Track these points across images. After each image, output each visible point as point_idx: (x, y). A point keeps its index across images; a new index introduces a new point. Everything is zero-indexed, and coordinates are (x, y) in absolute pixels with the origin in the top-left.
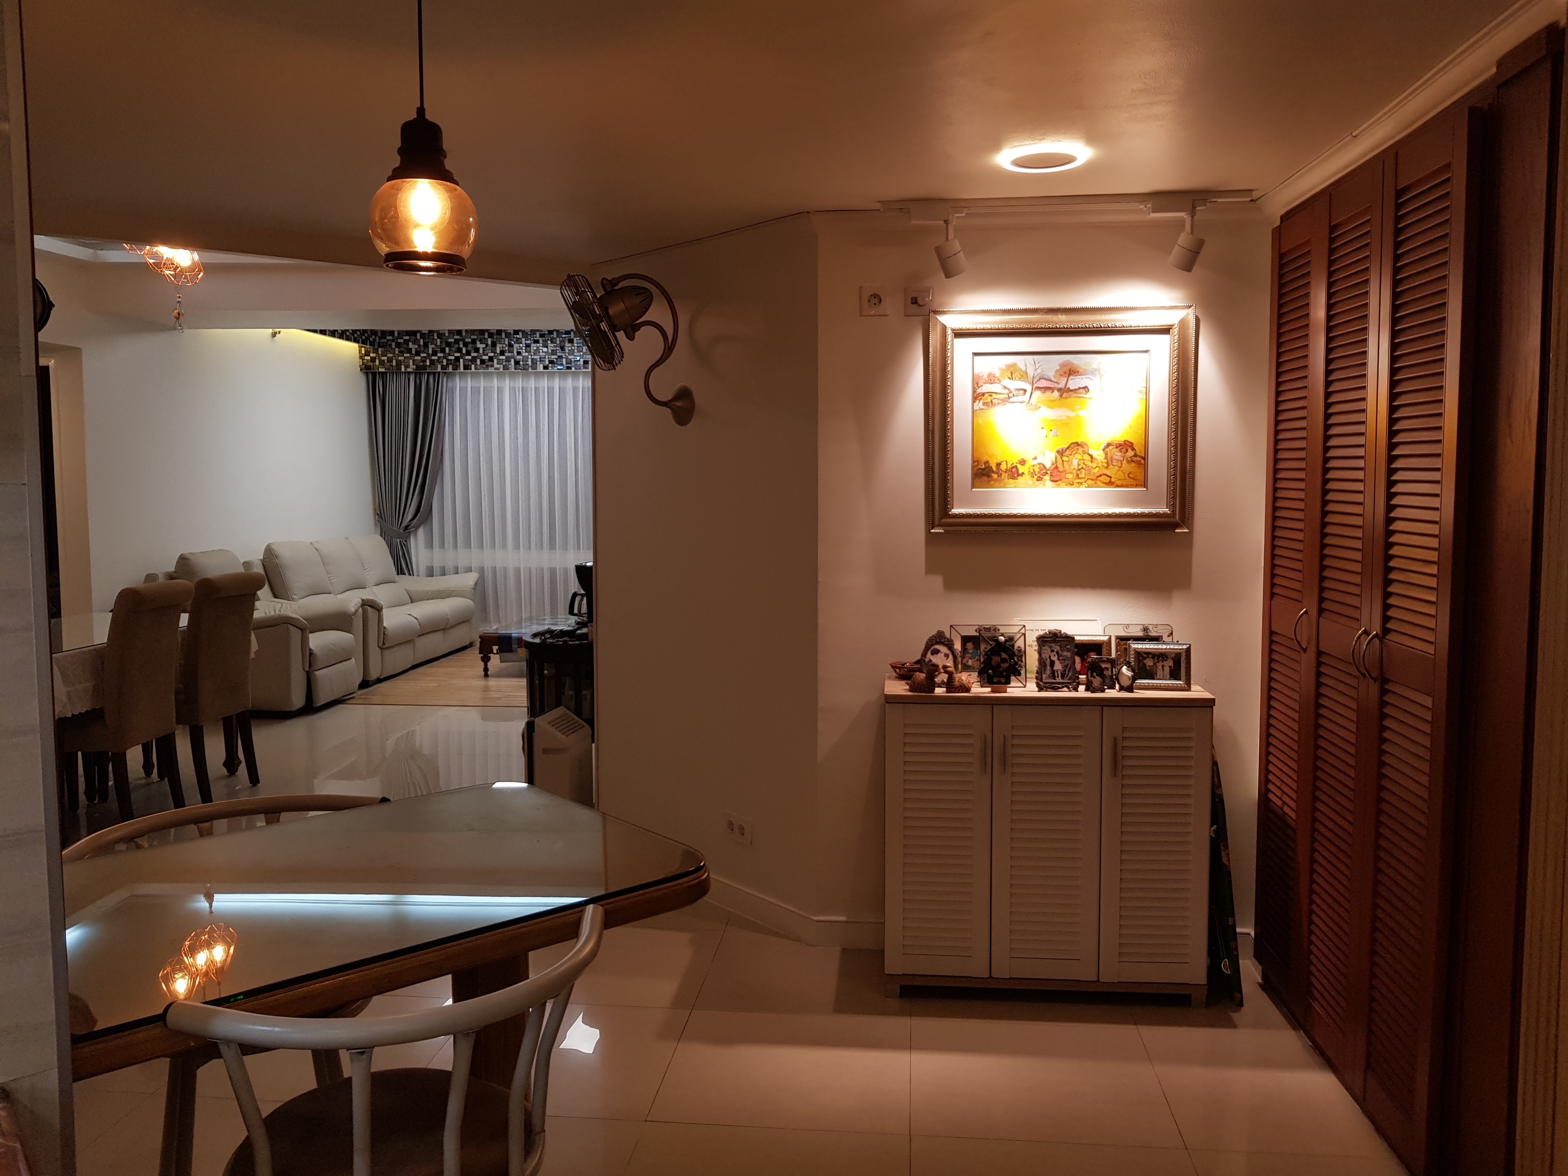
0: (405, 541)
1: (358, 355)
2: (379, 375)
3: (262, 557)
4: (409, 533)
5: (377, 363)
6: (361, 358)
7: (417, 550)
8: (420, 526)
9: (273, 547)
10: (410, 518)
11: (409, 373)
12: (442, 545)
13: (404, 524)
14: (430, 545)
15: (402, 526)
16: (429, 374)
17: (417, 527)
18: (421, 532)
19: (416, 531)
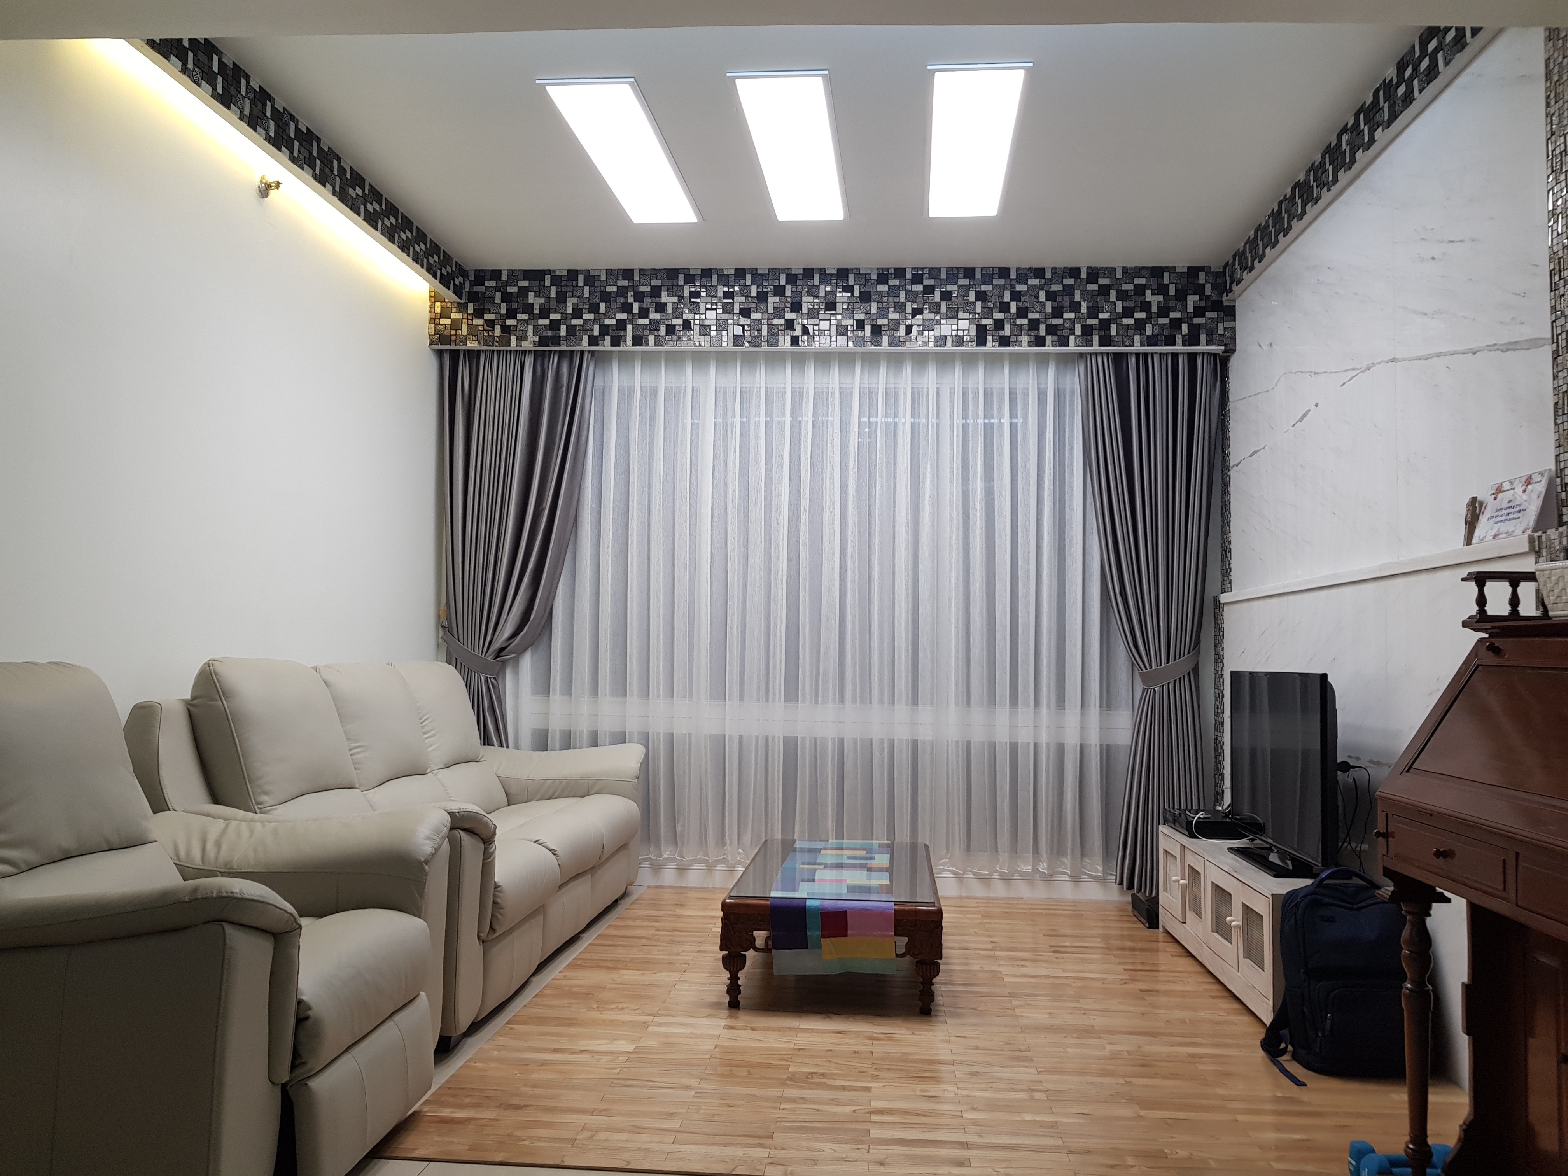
0: (495, 678)
1: (427, 316)
2: (464, 355)
3: (188, 697)
4: (504, 663)
5: (464, 330)
6: (432, 320)
7: (517, 696)
8: (525, 650)
9: (218, 667)
10: (507, 633)
11: (524, 352)
12: (568, 688)
13: (496, 646)
14: (544, 687)
15: (491, 650)
16: (561, 353)
17: (521, 652)
18: (527, 662)
19: (516, 661)
